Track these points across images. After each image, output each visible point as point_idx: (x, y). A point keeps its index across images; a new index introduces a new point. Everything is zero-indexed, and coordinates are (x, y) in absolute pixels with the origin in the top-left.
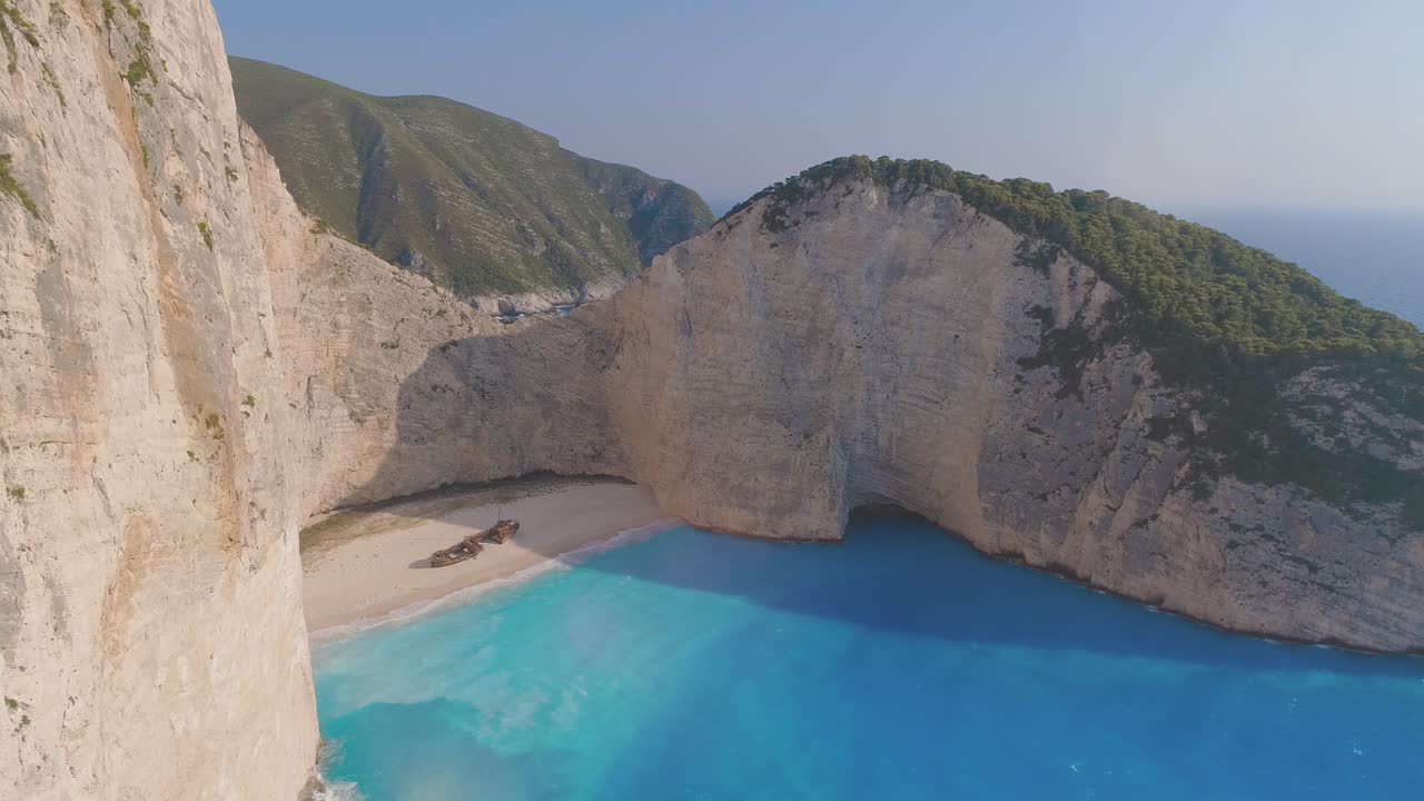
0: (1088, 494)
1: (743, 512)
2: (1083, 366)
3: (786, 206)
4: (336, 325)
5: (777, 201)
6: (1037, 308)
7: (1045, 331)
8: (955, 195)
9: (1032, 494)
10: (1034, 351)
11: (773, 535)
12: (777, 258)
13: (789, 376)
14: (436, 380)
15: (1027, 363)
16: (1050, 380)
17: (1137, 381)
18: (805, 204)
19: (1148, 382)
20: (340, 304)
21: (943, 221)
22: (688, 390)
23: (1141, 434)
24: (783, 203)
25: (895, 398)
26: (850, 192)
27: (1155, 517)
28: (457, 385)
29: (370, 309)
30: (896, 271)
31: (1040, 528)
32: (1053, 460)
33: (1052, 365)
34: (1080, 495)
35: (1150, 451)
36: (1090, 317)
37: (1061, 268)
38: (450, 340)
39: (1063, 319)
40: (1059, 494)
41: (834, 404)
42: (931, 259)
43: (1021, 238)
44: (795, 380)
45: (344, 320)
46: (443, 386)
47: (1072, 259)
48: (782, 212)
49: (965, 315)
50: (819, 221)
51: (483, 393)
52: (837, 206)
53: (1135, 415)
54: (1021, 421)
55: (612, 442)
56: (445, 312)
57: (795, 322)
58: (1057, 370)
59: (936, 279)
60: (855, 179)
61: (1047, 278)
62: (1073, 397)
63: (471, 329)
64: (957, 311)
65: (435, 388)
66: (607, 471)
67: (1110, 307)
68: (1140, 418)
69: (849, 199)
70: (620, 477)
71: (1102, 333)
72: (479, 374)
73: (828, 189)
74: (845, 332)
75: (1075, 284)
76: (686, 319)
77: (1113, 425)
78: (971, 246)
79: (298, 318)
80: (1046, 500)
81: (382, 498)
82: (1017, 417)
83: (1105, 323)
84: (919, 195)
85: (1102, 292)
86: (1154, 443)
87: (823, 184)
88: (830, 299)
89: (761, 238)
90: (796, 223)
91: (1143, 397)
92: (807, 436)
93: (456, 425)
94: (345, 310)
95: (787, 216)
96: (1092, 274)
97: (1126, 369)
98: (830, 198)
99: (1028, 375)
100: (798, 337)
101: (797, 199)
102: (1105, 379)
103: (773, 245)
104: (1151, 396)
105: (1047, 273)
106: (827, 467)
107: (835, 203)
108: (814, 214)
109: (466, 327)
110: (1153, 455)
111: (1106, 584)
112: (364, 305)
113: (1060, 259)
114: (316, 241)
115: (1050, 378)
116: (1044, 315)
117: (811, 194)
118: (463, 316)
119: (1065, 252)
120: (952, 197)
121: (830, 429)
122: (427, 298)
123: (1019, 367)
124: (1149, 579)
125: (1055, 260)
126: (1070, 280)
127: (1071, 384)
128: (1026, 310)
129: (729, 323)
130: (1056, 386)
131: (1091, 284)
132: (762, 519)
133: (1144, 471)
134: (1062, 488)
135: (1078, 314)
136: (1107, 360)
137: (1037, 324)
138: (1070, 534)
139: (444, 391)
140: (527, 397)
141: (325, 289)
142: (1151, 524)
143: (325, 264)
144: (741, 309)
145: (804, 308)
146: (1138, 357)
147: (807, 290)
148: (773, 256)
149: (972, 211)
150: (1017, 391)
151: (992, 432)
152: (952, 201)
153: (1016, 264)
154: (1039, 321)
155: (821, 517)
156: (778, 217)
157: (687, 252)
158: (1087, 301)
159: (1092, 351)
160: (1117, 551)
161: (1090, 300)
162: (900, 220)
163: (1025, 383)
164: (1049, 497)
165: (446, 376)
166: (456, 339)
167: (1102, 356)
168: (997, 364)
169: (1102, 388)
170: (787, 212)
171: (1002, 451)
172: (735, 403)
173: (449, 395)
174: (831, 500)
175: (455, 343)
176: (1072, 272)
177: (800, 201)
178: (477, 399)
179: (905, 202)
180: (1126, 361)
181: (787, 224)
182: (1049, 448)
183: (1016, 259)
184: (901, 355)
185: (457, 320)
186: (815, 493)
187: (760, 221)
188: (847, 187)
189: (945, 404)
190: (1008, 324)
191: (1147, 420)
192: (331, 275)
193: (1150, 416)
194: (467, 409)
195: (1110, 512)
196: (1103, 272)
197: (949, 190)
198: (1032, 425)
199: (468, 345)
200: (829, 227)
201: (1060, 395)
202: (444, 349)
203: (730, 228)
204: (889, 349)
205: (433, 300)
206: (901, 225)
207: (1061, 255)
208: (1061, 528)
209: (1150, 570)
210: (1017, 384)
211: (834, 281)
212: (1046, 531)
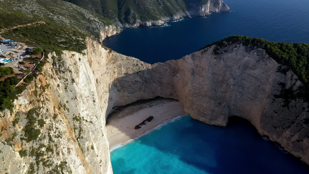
0: (287, 131)
1: (204, 118)
2: (291, 100)
3: (220, 48)
4: (114, 72)
5: (217, 46)
6: (281, 83)
7: (282, 89)
8: (264, 50)
9: (273, 126)
10: (278, 93)
11: (210, 124)
12: (216, 61)
13: (217, 90)
14: (136, 80)
15: (276, 96)
16: (281, 102)
17: (304, 109)
18: (224, 48)
19: (306, 110)
20: (115, 67)
21: (260, 57)
22: (193, 88)
23: (302, 122)
24: (219, 47)
25: (242, 97)
26: (236, 47)
27: (302, 140)
28: (140, 80)
29: (121, 67)
30: (246, 67)
31: (273, 134)
32: (279, 120)
33: (283, 98)
34: (284, 130)
35: (303, 126)
36: (295, 88)
37: (289, 74)
38: (139, 71)
39: (288, 87)
40: (279, 128)
41: (227, 97)
42: (255, 66)
43: (280, 65)
44: (218, 91)
45: (116, 70)
46: (137, 81)
47: (292, 72)
48: (218, 49)
49: (262, 81)
50: (227, 53)
51: (146, 82)
52: (232, 50)
53: (301, 117)
54: (273, 109)
55: (175, 92)
56: (138, 65)
57: (219, 77)
58: (284, 100)
59: (256, 71)
60: (238, 44)
61: (285, 76)
62: (286, 108)
63: (144, 67)
64: (260, 79)
65: (136, 81)
66: (174, 98)
67: (300, 87)
68: (303, 118)
69: (236, 48)
70: (177, 100)
71: (297, 93)
72: (145, 77)
73: (231, 45)
74: (231, 81)
75: (292, 79)
76: (193, 71)
77: (296, 117)
78: (266, 64)
79: (106, 73)
80: (276, 128)
81: (124, 105)
82: (272, 109)
83: (298, 91)
84: (254, 49)
85: (299, 83)
86: (305, 125)
87: (229, 43)
88: (228, 73)
89: (213, 56)
90: (222, 53)
91: (304, 113)
92: (220, 104)
93: (140, 89)
94: (116, 68)
95: (220, 51)
96: (297, 78)
97: (301, 105)
98: (231, 48)
99: (276, 99)
100: (220, 80)
101: (222, 47)
102: (295, 106)
103: (215, 58)
104: (306, 114)
105: (285, 74)
106: (223, 112)
107: (232, 49)
108: (226, 51)
109: (143, 67)
110: (304, 127)
111: (288, 151)
112: (120, 66)
113: (289, 71)
114: (109, 55)
115: (281, 101)
116: (283, 85)
117: (226, 46)
118: (142, 65)
119: (291, 70)
120: (263, 51)
121: (225, 103)
122: (134, 62)
123: (274, 97)
124: (298, 153)
125: (288, 71)
126: (291, 77)
127: (286, 105)
128: (278, 83)
129: (203, 75)
130: (282, 104)
131: (296, 80)
132: (208, 120)
133: (301, 130)
134: (281, 127)
135: (292, 86)
136: (297, 101)
137: (280, 87)
138: (281, 137)
139: (138, 82)
140: (156, 81)
141: (112, 65)
142: (301, 142)
143: (112, 59)
144: (206, 72)
145: (222, 74)
146: (305, 103)
147: (223, 70)
148: (215, 61)
149: (268, 56)
150: (273, 102)
151: (265, 110)
152: (263, 52)
153: (277, 72)
154: (281, 86)
155: (222, 122)
156: (217, 51)
157: (194, 55)
158: (294, 84)
159: (294, 98)
160: (291, 145)
161: (295, 84)
162: (248, 55)
163: (275, 101)
164: (277, 128)
165: (138, 79)
166: (140, 70)
167: (296, 100)
168: (269, 95)
169: (294, 108)
170: (220, 49)
171: (267, 115)
172: (203, 94)
173: (139, 83)
174: (224, 119)
175: (140, 72)
176: (292, 76)
177: (223, 47)
178: (145, 83)
179: (250, 51)
180: (301, 103)
181: (219, 53)
182: (279, 117)
183: (277, 70)
184: (245, 87)
185: (140, 66)
186: (220, 117)
187: (213, 51)
188: (236, 45)
189: (255, 101)
190: (273, 86)
191: (304, 119)
192: (113, 61)
193: (305, 118)
194: (143, 85)
195: (291, 136)
196: (300, 78)
197: (262, 48)
198: (275, 111)
199: (143, 72)
200: (229, 55)
201: (283, 106)
202: (137, 73)
203: (205, 51)
204: (242, 86)
205: (135, 62)
206: (249, 56)
207: (290, 70)
208: (279, 135)
209: (299, 152)
210: (273, 101)
211: (230, 69)
212: (275, 135)
